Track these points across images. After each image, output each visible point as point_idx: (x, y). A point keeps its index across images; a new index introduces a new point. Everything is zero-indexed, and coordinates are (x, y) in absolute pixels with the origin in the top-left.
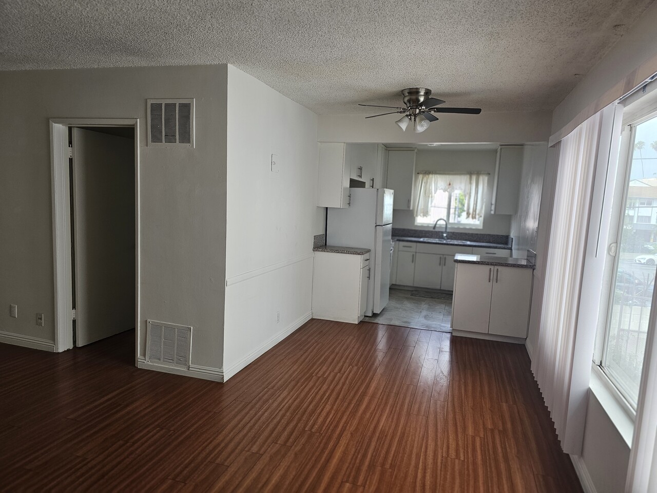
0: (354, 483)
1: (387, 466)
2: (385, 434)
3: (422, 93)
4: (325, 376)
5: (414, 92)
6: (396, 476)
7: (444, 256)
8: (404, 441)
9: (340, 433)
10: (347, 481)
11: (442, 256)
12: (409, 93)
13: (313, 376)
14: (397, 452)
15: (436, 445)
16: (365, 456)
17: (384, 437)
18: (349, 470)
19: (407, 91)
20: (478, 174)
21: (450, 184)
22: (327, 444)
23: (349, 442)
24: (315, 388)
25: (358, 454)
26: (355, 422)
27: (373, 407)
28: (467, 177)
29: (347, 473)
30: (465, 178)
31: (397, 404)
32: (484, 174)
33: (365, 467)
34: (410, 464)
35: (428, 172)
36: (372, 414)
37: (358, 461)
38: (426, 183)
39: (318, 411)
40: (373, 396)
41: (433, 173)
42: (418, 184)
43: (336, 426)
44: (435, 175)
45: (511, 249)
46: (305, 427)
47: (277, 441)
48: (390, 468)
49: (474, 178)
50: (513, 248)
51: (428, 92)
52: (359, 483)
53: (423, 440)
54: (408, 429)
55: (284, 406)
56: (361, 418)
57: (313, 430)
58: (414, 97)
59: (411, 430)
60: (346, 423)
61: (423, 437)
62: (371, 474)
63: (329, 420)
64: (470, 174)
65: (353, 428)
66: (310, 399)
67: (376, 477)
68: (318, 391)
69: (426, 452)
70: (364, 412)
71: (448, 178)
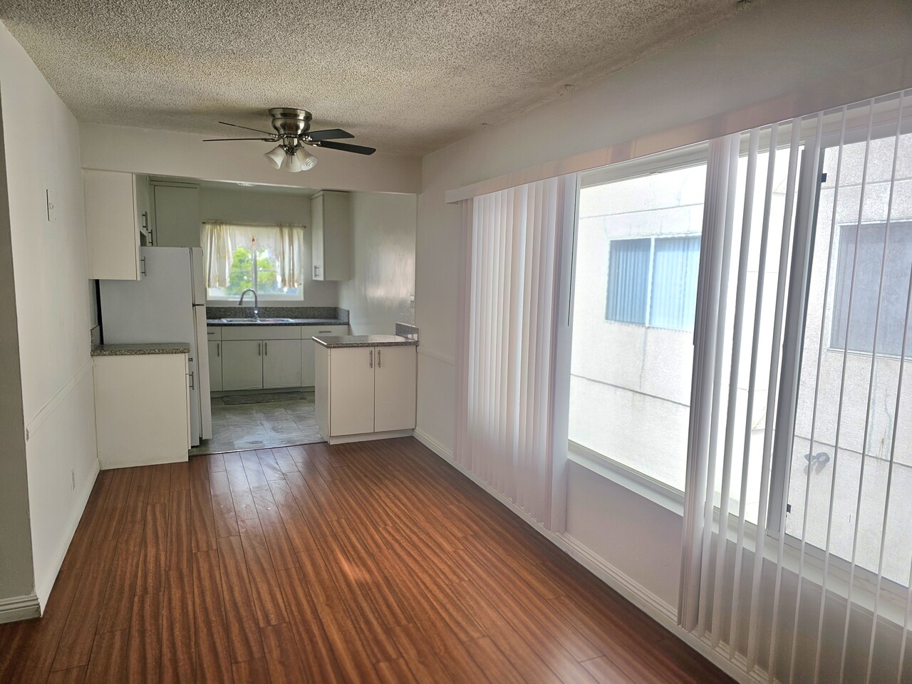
0: (388, 658)
1: (404, 622)
2: (367, 589)
3: (302, 117)
4: (215, 548)
5: (290, 114)
6: (424, 629)
7: (264, 342)
8: (395, 587)
9: (312, 610)
10: (378, 661)
11: (261, 342)
12: (282, 114)
13: (196, 554)
14: (399, 602)
15: (430, 576)
16: (368, 623)
17: (369, 592)
18: (367, 648)
19: (281, 111)
20: (291, 226)
21: (253, 240)
22: (309, 631)
23: (334, 616)
24: (216, 569)
25: (358, 623)
26: (318, 588)
27: (320, 562)
28: (276, 231)
29: (369, 652)
30: (275, 231)
31: (346, 547)
32: (298, 227)
33: (382, 637)
34: (424, 608)
35: (218, 222)
36: (328, 571)
37: (367, 633)
38: (219, 237)
39: (255, 596)
40: (308, 549)
41: (226, 224)
42: (206, 239)
43: (299, 604)
44: (231, 227)
45: (348, 324)
46: (257, 624)
47: (236, 658)
48: (409, 623)
49: (286, 231)
50: (350, 323)
51: (308, 117)
52: (394, 656)
53: (412, 576)
54: (386, 571)
55: (194, 611)
56: (321, 582)
57: (273, 622)
58: (289, 121)
59: (391, 571)
60: (308, 595)
61: (410, 574)
62: (395, 639)
63: (280, 601)
64: (280, 226)
65: (322, 599)
66: (224, 585)
67: (404, 640)
68: (226, 572)
69: (427, 588)
70: (317, 573)
71: (250, 231)
